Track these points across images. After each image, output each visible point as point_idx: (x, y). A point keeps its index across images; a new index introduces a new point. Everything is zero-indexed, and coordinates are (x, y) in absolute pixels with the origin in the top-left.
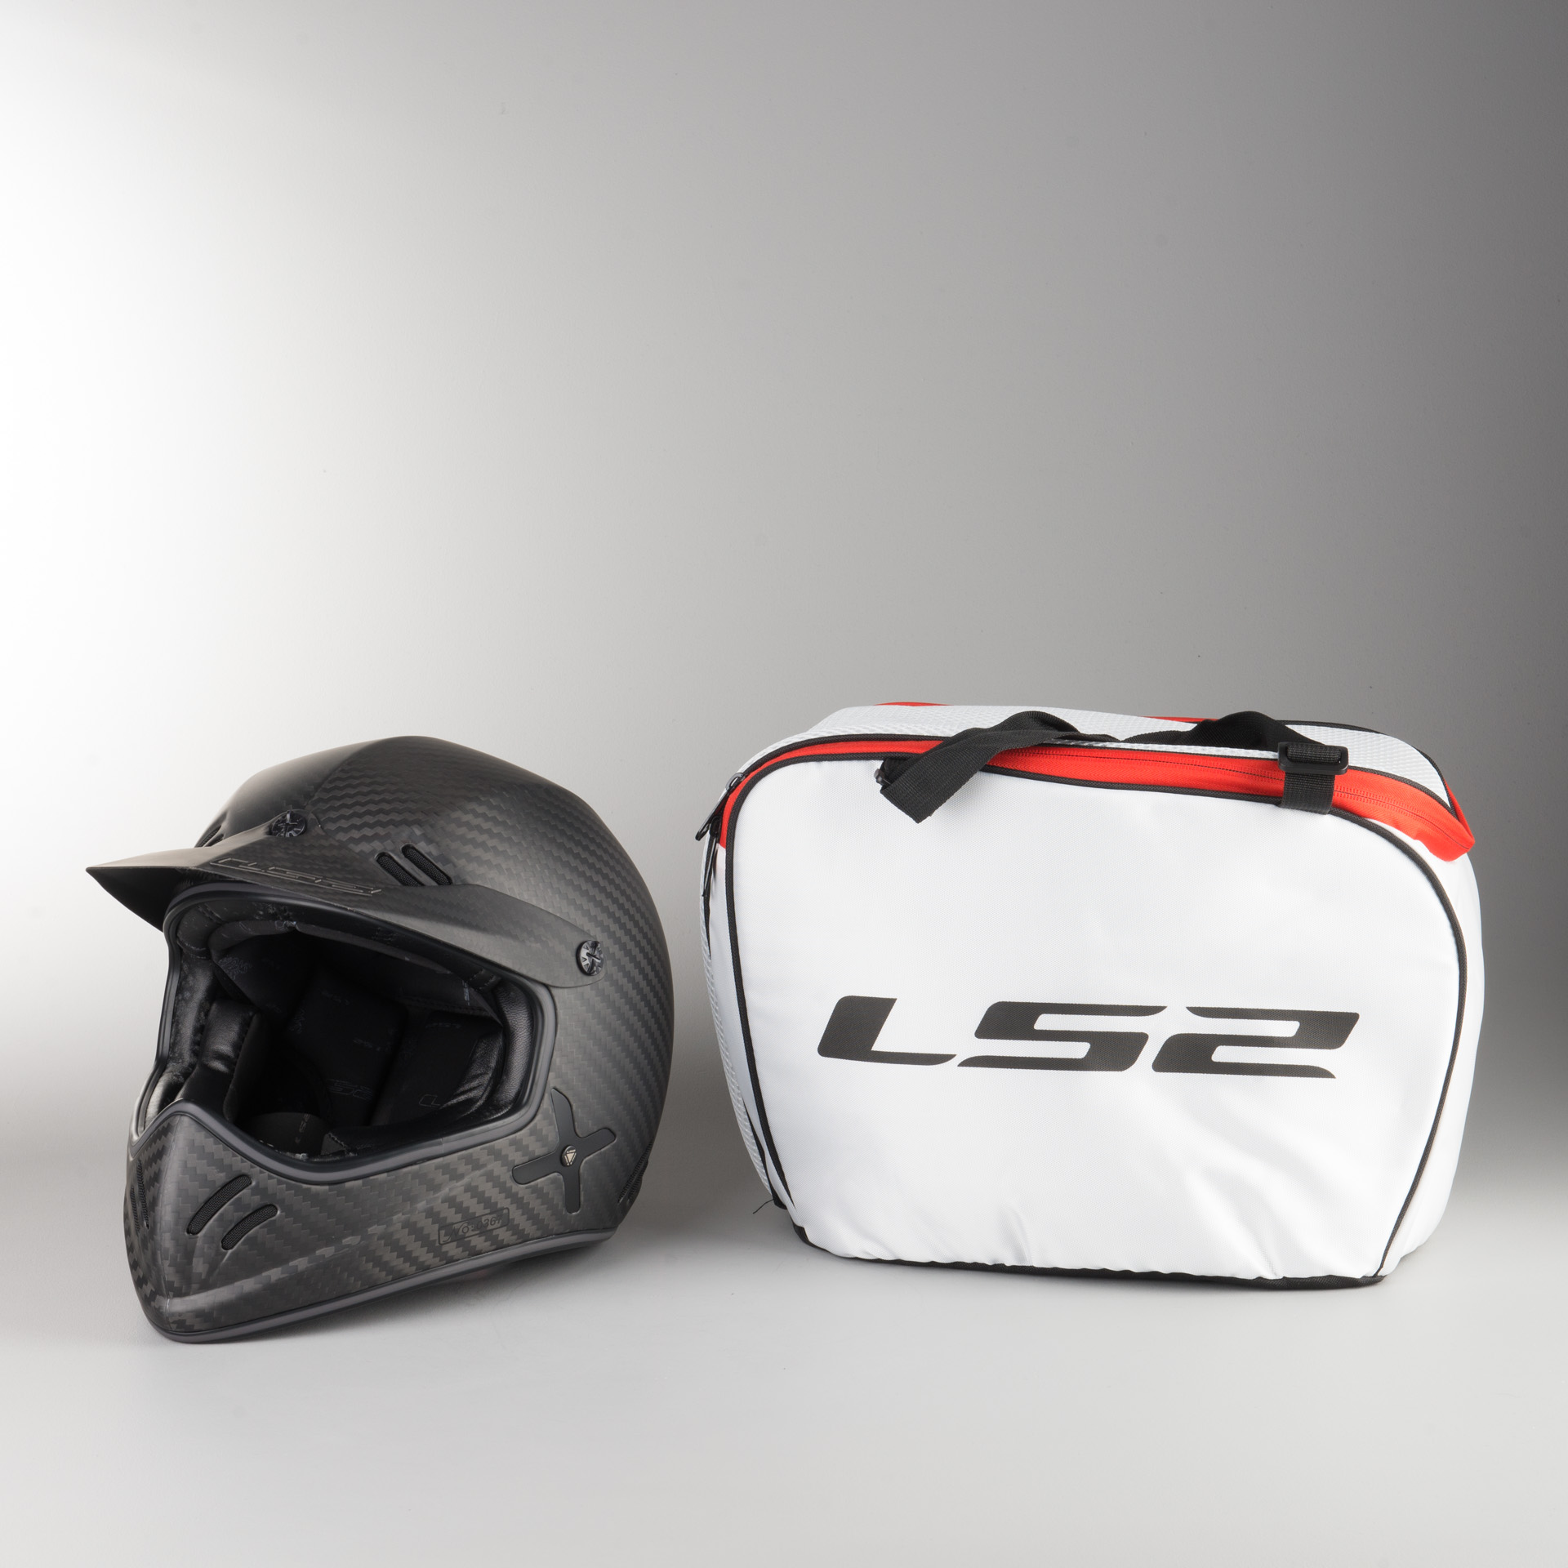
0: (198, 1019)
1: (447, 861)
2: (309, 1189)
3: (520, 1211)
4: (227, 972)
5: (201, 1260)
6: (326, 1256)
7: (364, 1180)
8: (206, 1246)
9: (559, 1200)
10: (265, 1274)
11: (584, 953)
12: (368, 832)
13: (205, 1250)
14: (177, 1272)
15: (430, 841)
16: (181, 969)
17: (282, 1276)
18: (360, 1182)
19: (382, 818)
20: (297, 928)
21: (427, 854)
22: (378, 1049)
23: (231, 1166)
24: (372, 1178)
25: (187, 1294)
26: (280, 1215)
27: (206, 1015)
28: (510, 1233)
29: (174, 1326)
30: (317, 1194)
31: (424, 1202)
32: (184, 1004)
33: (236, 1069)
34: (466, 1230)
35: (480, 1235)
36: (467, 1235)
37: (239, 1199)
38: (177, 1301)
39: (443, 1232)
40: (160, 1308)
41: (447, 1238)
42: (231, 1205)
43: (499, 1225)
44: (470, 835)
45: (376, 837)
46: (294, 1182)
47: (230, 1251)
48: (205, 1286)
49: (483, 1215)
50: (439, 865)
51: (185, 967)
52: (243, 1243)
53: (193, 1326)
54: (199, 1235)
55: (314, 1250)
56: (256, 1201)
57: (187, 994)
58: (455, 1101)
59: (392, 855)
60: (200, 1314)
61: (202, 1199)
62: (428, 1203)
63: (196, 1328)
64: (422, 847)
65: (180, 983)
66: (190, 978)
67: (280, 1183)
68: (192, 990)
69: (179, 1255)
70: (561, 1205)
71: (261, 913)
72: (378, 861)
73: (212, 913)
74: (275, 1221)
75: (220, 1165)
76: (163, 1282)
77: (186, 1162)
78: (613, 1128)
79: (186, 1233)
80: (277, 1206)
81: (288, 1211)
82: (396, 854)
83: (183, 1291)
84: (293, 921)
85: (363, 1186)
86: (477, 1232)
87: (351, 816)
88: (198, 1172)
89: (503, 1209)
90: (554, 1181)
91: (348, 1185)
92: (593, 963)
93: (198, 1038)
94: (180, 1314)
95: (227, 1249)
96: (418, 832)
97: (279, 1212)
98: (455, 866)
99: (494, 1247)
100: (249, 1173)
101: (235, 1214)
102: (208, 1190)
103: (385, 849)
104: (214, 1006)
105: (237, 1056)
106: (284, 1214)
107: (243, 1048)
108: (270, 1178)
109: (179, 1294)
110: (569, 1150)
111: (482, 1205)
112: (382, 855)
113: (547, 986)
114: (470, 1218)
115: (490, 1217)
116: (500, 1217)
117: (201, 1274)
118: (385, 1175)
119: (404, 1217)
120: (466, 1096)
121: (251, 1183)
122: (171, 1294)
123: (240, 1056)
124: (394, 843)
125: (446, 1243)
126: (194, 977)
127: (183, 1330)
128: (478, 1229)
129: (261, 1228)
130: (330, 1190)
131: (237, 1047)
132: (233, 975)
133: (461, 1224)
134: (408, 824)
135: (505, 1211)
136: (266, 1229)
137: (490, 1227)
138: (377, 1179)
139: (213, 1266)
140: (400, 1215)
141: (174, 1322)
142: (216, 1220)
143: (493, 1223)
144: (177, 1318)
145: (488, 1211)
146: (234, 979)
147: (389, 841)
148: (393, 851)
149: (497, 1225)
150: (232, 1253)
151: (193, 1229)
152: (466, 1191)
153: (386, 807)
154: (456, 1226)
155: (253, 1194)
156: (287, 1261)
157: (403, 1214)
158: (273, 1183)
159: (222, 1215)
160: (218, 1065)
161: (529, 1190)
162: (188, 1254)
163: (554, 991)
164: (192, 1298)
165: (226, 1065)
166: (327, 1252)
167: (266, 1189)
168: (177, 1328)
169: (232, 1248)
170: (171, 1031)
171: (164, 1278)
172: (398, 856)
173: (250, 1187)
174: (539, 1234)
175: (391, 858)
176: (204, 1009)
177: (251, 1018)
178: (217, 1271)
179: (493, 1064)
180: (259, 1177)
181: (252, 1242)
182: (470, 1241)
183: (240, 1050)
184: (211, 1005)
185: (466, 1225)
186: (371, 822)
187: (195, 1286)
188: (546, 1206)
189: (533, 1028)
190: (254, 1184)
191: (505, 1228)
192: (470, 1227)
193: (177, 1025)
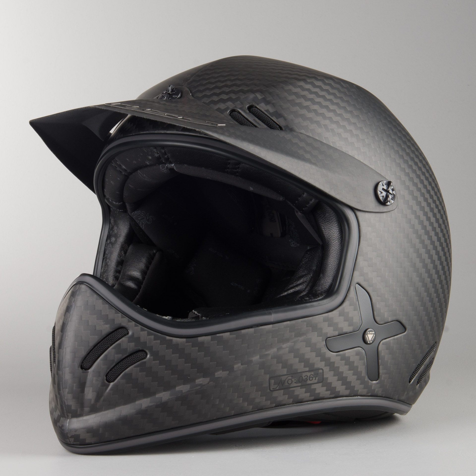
0: (120, 255)
1: (279, 115)
2: (172, 340)
3: (332, 373)
4: (138, 222)
5: (91, 389)
6: (183, 392)
7: (213, 336)
8: (94, 378)
9: (362, 369)
10: (138, 402)
11: (380, 188)
12: (224, 97)
13: (94, 382)
14: (74, 398)
15: (268, 103)
16: (110, 223)
17: (150, 405)
18: (209, 338)
19: (235, 89)
20: (175, 168)
21: (266, 111)
22: (249, 291)
23: (114, 320)
24: (218, 335)
25: (80, 415)
26: (150, 358)
27: (125, 253)
28: (325, 388)
29: (72, 440)
30: (177, 345)
31: (258, 357)
32: (111, 246)
33: (142, 286)
34: (290, 382)
35: (302, 386)
36: (292, 386)
37: (119, 344)
38: (75, 420)
39: (272, 381)
40: (63, 426)
41: (276, 386)
42: (113, 348)
43: (316, 381)
44: (298, 101)
45: (230, 99)
46: (160, 334)
47: (112, 384)
48: (94, 410)
49: (303, 372)
50: (274, 119)
51: (112, 221)
52: (122, 378)
53: (85, 439)
54: (90, 370)
55: (175, 387)
56: (131, 347)
57: (113, 239)
58: (286, 293)
59: (240, 111)
60: (90, 430)
61: (92, 344)
62: (261, 357)
63: (87, 441)
64: (262, 107)
65: (109, 232)
66: (115, 228)
67: (149, 334)
68: (116, 236)
69: (75, 385)
70: (364, 374)
71: (150, 158)
72: (230, 115)
73: (120, 166)
74: (145, 362)
75: (106, 319)
76: (64, 406)
77: (82, 316)
78: (404, 322)
79: (80, 368)
80: (147, 351)
81: (155, 355)
82: (242, 110)
83: (78, 413)
84: (172, 163)
85: (211, 341)
86: (300, 384)
87: (213, 88)
88: (90, 324)
89: (319, 369)
90: (358, 354)
91: (200, 339)
92: (387, 196)
93: (119, 268)
94: (76, 430)
95: (110, 382)
96: (259, 96)
97: (148, 356)
98: (285, 119)
99: (312, 398)
100: (127, 326)
101: (116, 356)
102: (96, 337)
103: (236, 107)
104: (131, 247)
105: (144, 278)
106: (152, 357)
107: (148, 273)
108: (142, 330)
109: (76, 415)
110: (369, 331)
111: (303, 364)
112: (233, 111)
113: (353, 209)
114: (294, 373)
115: (308, 374)
116: (316, 375)
117: (91, 400)
118: (228, 333)
119: (242, 366)
120: (293, 290)
121: (128, 333)
122: (70, 415)
123: (146, 279)
124: (242, 103)
125: (275, 390)
126: (118, 227)
127: (78, 443)
128: (300, 382)
129: (135, 367)
130: (187, 342)
131: (144, 273)
132: (142, 224)
133: (286, 376)
134: (253, 92)
135: (321, 371)
136: (138, 368)
137: (309, 382)
138: (222, 336)
139: (99, 395)
140: (240, 364)
141: (72, 437)
142: (101, 360)
143: (311, 379)
144: (74, 433)
145: (307, 369)
146: (143, 227)
147: (239, 102)
148: (240, 109)
149: (314, 381)
150: (114, 385)
151: (85, 365)
152: (290, 352)
153: (238, 82)
154: (283, 378)
155: (130, 341)
156: (154, 394)
157: (242, 365)
158: (144, 335)
159: (106, 356)
160: (131, 284)
161: (339, 358)
162: (82, 385)
163: (359, 213)
164: (85, 418)
165: (135, 284)
166: (183, 388)
167: (139, 338)
168: (74, 441)
169: (113, 381)
170: (102, 264)
171: (65, 403)
172: (245, 111)
173: (127, 336)
174: (347, 392)
175: (240, 113)
176: (124, 249)
177: (154, 254)
178: (102, 399)
179: (314, 268)
180: (133, 329)
181: (128, 377)
182: (294, 391)
183: (146, 274)
184: (129, 246)
185: (290, 378)
186: (227, 91)
187: (87, 409)
188: (352, 372)
189: (342, 240)
190: (130, 333)
191: (321, 384)
192: (293, 380)
193: (106, 260)
